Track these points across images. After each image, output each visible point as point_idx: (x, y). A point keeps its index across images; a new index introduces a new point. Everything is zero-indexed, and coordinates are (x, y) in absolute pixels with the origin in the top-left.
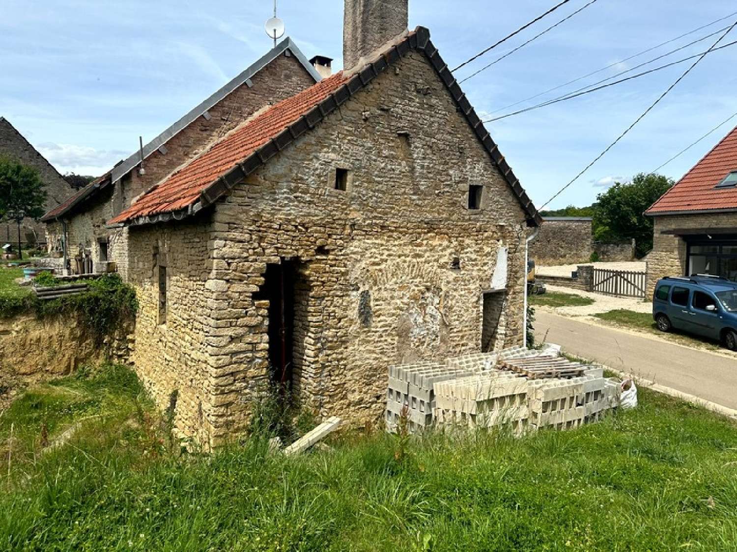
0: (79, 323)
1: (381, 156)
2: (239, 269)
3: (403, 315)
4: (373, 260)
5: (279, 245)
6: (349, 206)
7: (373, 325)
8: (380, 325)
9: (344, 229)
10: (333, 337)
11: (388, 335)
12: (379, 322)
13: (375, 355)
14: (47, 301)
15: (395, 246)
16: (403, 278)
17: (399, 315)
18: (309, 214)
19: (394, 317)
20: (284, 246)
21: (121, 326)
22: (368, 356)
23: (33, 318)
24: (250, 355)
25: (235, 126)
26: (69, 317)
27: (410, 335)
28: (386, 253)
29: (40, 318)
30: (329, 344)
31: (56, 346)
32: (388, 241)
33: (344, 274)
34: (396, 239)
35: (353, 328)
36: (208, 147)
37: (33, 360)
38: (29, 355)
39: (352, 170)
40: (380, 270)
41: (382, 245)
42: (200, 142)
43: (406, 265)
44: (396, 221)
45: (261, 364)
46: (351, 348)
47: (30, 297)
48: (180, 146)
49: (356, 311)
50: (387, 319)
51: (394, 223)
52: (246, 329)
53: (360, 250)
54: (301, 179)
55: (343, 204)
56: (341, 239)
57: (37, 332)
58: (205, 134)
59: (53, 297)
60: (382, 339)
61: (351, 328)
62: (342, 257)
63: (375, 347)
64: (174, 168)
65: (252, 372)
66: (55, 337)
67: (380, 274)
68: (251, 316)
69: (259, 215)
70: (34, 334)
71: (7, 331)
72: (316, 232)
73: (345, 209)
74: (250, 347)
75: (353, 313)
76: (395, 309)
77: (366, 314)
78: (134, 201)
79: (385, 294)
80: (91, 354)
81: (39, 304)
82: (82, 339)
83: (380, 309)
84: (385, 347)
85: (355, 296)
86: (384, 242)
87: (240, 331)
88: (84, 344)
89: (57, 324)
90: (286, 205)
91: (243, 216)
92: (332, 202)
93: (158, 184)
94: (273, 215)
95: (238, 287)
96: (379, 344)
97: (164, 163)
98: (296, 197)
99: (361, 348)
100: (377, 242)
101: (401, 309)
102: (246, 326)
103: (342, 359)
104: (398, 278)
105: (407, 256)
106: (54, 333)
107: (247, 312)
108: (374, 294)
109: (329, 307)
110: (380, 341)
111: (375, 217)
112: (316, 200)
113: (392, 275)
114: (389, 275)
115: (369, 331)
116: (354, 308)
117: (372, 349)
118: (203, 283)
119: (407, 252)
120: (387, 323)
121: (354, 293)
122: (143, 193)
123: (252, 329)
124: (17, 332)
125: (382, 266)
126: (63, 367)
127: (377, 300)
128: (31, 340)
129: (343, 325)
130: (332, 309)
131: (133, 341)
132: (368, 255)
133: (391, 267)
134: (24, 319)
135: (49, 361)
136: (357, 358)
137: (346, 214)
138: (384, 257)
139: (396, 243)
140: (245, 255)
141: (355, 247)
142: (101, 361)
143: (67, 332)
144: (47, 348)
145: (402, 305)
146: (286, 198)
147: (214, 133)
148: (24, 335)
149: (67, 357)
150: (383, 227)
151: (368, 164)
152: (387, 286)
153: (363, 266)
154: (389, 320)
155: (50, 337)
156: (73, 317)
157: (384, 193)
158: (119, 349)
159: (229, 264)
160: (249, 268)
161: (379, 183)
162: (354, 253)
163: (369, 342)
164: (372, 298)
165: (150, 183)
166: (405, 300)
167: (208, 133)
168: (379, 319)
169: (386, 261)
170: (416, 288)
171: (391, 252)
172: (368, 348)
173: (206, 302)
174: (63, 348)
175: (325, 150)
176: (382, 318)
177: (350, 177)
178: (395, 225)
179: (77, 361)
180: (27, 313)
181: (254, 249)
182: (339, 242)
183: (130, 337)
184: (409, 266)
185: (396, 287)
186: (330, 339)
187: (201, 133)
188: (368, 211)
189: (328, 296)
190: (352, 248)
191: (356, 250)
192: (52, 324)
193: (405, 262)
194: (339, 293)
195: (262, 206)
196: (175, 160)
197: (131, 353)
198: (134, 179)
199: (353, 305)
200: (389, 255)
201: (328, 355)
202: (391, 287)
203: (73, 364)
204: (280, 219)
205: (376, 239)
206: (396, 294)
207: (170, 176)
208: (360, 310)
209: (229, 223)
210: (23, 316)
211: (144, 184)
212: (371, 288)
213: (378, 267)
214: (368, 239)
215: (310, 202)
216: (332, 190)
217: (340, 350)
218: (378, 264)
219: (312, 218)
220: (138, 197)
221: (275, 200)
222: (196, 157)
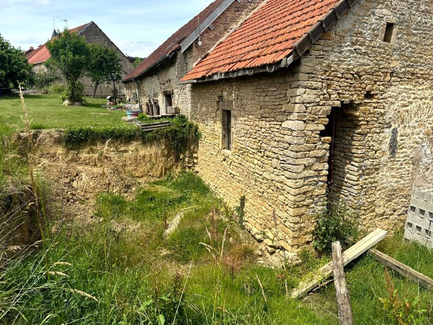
0: (166, 146)
1: (419, 11)
2: (313, 112)
3: (418, 147)
4: (403, 102)
5: (341, 91)
6: (391, 56)
7: (397, 155)
8: (402, 155)
9: (386, 76)
10: (370, 165)
11: (406, 164)
12: (402, 153)
13: (396, 179)
14: (147, 132)
15: (419, 90)
16: (422, 117)
17: (416, 148)
18: (363, 64)
19: (412, 149)
20: (344, 92)
21: (190, 149)
22: (391, 179)
23: (140, 143)
24: (316, 179)
25: (257, 7)
26: (160, 142)
27: (420, 163)
28: (413, 96)
29: (144, 143)
30: (367, 171)
31: (153, 160)
32: (415, 86)
33: (382, 115)
34: (421, 84)
35: (385, 158)
36: (239, 24)
37: (142, 169)
38: (140, 165)
39: (398, 24)
40: (407, 111)
41: (410, 90)
42: (234, 20)
43: (425, 106)
44: (423, 68)
45: (322, 186)
46: (381, 174)
47: (138, 130)
48: (222, 24)
49: (388, 145)
50: (407, 151)
51: (421, 70)
52: (315, 159)
53: (395, 94)
54: (361, 33)
55: (387, 55)
56: (383, 85)
57: (143, 152)
58: (237, 14)
59: (151, 129)
60: (402, 167)
61: (383, 158)
62: (382, 100)
63: (397, 173)
64: (218, 41)
65: (317, 192)
66: (153, 155)
67: (407, 114)
68: (319, 149)
69: (329, 66)
70: (142, 153)
71: (126, 150)
72: (367, 79)
73: (388, 59)
74: (316, 173)
75: (385, 147)
76: (413, 143)
77: (393, 147)
78: (194, 65)
79: (408, 131)
80: (173, 165)
81: (143, 134)
82: (168, 156)
83: (404, 143)
84: (403, 173)
85: (388, 132)
86: (412, 87)
87: (311, 161)
88: (169, 159)
89: (153, 147)
90: (348, 57)
91: (318, 67)
92: (380, 53)
93: (208, 52)
94: (339, 65)
95: (311, 126)
96: (400, 171)
97: (212, 37)
98: (355, 50)
99: (388, 174)
100: (407, 87)
101: (417, 143)
102: (315, 157)
103: (374, 182)
104: (418, 118)
105: (426, 98)
106: (152, 152)
107: (316, 146)
108: (400, 131)
109: (370, 142)
110: (401, 168)
111: (408, 66)
112: (369, 52)
113: (415, 115)
114: (413, 115)
115: (394, 161)
116: (386, 142)
117: (395, 174)
118: (280, 123)
119: (427, 95)
120: (407, 154)
121: (387, 130)
122: (200, 59)
123: (319, 159)
124: (132, 151)
125: (408, 108)
126: (158, 173)
127: (402, 136)
128: (140, 156)
129: (378, 156)
130: (371, 143)
131: (197, 158)
132: (400, 98)
133: (415, 108)
134: (135, 143)
135: (151, 169)
136: (384, 181)
137: (389, 63)
138: (411, 100)
139: (421, 88)
140: (318, 100)
141: (392, 92)
142: (179, 170)
143: (160, 152)
144: (149, 161)
145: (419, 140)
146: (349, 50)
147: (243, 13)
148: (136, 153)
149: (160, 167)
150: (413, 74)
151: (409, 18)
152: (411, 124)
153: (396, 107)
154: (408, 151)
155: (151, 155)
156: (162, 143)
157: (417, 43)
158: (189, 163)
159: (307, 108)
160: (319, 111)
161: (415, 35)
162: (390, 97)
163: (393, 169)
164: (399, 134)
165: (203, 52)
166: (421, 136)
167: (239, 13)
168: (402, 151)
169: (411, 103)
170: (430, 126)
171: (416, 96)
172: (392, 174)
173: (283, 138)
174: (158, 162)
175: (380, 6)
176: (404, 150)
177: (395, 30)
178: (422, 72)
179: (166, 169)
180: (137, 140)
181: (324, 94)
182: (381, 88)
183: (195, 155)
184: (427, 107)
185: (416, 125)
186: (368, 167)
187: (235, 13)
188: (404, 60)
189: (370, 133)
190: (390, 93)
191: (393, 94)
192: (151, 147)
193: (424, 104)
194: (378, 131)
195: (332, 58)
196: (218, 34)
197: (196, 166)
198: (194, 49)
199: (386, 140)
200: (415, 98)
201: (365, 179)
202: (413, 125)
203: (164, 171)
204: (343, 69)
205: (407, 84)
206: (415, 131)
207: (215, 46)
208: (390, 144)
209: (308, 73)
210: (134, 141)
211: (200, 52)
212: (399, 126)
213: (406, 109)
214: (401, 85)
215: (366, 53)
216: (381, 42)
217: (374, 175)
218: (406, 106)
219: (365, 67)
220: (197, 63)
221: (340, 52)
222: (231, 31)
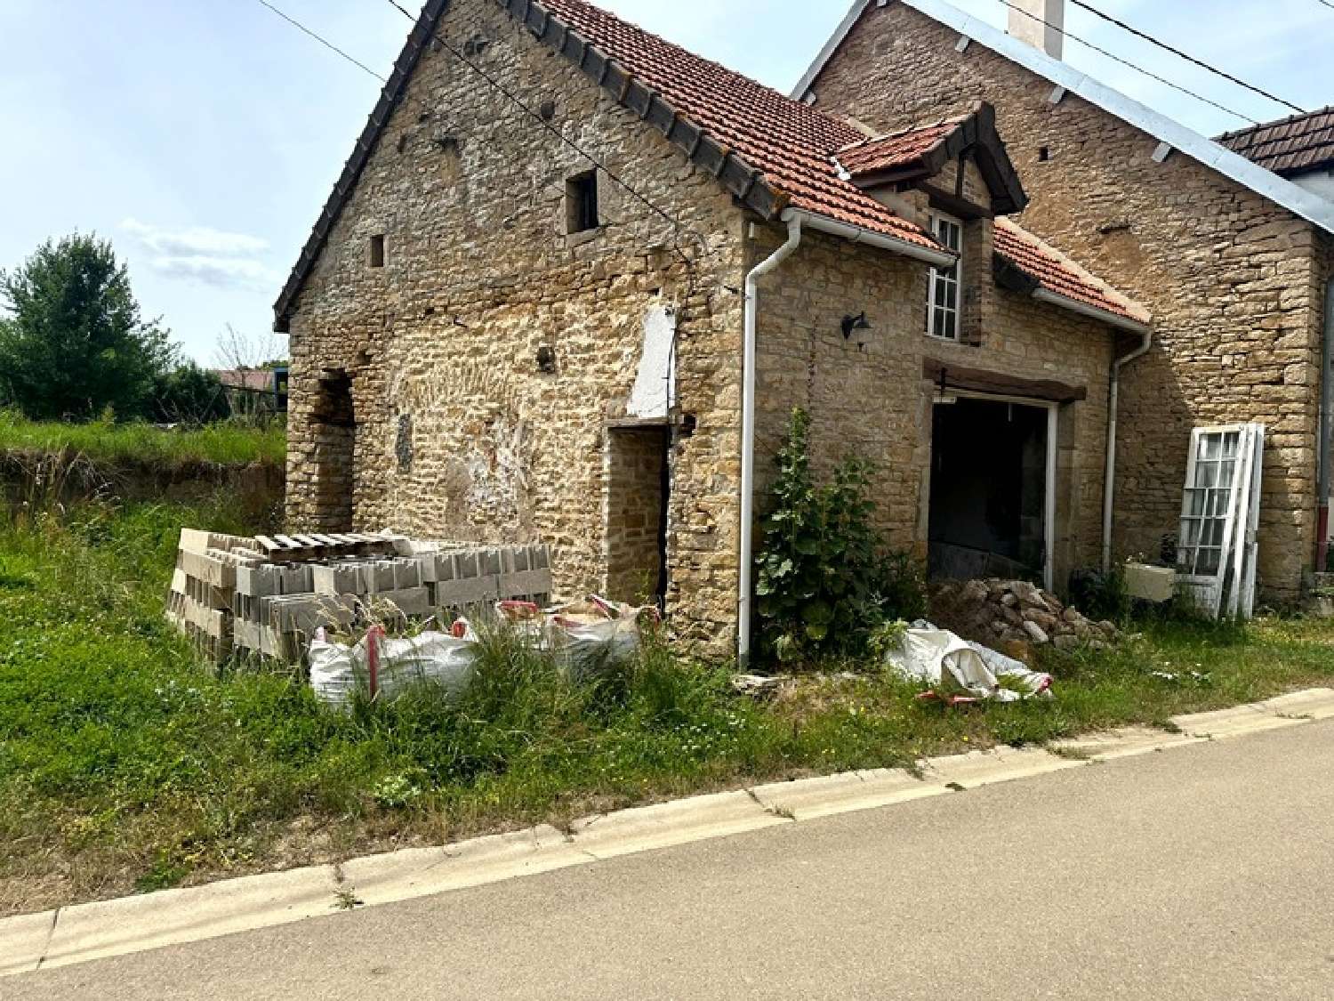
1: (422, 194)
2: (301, 386)
3: (454, 460)
4: (414, 365)
5: (327, 356)
6: (388, 287)
7: (415, 471)
8: (423, 472)
9: (384, 323)
10: (371, 481)
11: (435, 492)
12: (423, 467)
13: (417, 522)
15: (443, 338)
16: (456, 394)
17: (447, 459)
18: (351, 311)
19: (441, 463)
20: (331, 357)
24: (306, 486)
27: (467, 498)
28: (432, 352)
30: (368, 491)
32: (433, 331)
33: (380, 389)
34: (445, 327)
35: (391, 471)
39: (388, 233)
40: (423, 382)
41: (427, 340)
43: (458, 370)
44: (444, 295)
45: (314, 500)
46: (390, 501)
49: (394, 446)
50: (431, 464)
51: (441, 298)
52: (304, 456)
53: (399, 352)
54: (344, 266)
55: (381, 287)
56: (380, 338)
60: (427, 497)
61: (389, 471)
62: (381, 365)
63: (418, 508)
65: (308, 507)
67: (423, 387)
68: (307, 441)
69: (314, 322)
72: (357, 332)
73: (383, 293)
74: (307, 477)
75: (390, 449)
76: (442, 448)
77: (406, 452)
79: (430, 422)
83: (423, 447)
84: (430, 510)
85: (394, 422)
86: (428, 335)
87: (300, 457)
90: (333, 304)
91: (305, 327)
92: (370, 287)
94: (324, 318)
95: (300, 408)
96: (423, 504)
98: (340, 291)
99: (401, 505)
100: (418, 335)
101: (451, 449)
102: (304, 452)
103: (381, 515)
104: (447, 395)
105: (460, 354)
107: (304, 436)
108: (417, 422)
109: (368, 437)
110: (424, 500)
111: (416, 297)
112: (356, 289)
113: (439, 390)
114: (435, 390)
115: (409, 481)
116: (392, 442)
117: (414, 509)
119: (459, 347)
120: (432, 470)
121: (393, 418)
123: (310, 456)
125: (425, 376)
127: (419, 431)
129: (380, 465)
130: (370, 439)
132: (410, 358)
133: (438, 376)
136: (396, 518)
137: (385, 300)
138: (430, 360)
139: (445, 333)
140: (305, 370)
141: (395, 348)
145: (452, 443)
146: (333, 294)
150: (427, 311)
151: (406, 214)
152: (432, 408)
153: (403, 376)
154: (434, 466)
157: (427, 253)
159: (296, 381)
160: (306, 386)
161: (420, 238)
162: (394, 357)
163: (410, 497)
164: (414, 427)
166: (458, 434)
168: (422, 463)
169: (432, 365)
170: (475, 413)
171: (440, 351)
172: (409, 506)
175: (362, 217)
176: (426, 461)
177: (386, 243)
178: (442, 303)
181: (311, 363)
182: (379, 343)
184: (463, 372)
185: (444, 409)
186: (368, 483)
188: (408, 288)
189: (367, 421)
190: (391, 351)
191: (396, 352)
193: (456, 365)
194: (376, 418)
195: (317, 311)
199: (392, 437)
200: (435, 356)
201: (366, 506)
202: (438, 410)
204: (329, 322)
205: (420, 331)
206: (444, 423)
208: (398, 445)
209: (297, 337)
212: (413, 410)
213: (419, 377)
214: (410, 333)
215: (351, 294)
216: (369, 269)
217: (378, 502)
218: (421, 372)
219: (352, 314)
221: (326, 300)
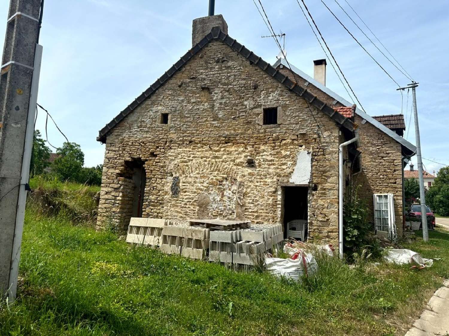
1: (191, 103)
2: (112, 163)
3: (203, 193)
4: (182, 159)
5: (131, 152)
6: (169, 131)
7: (181, 197)
8: (185, 197)
9: (166, 144)
10: (155, 200)
11: (192, 205)
12: (185, 195)
13: (181, 215)
15: (199, 151)
16: (204, 171)
17: (199, 193)
18: (146, 137)
19: (196, 194)
20: (133, 153)
22: (176, 214)
24: (113, 201)
27: (209, 207)
28: (192, 156)
30: (152, 203)
32: (194, 149)
33: (163, 167)
34: (200, 148)
39: (171, 113)
40: (187, 166)
41: (190, 151)
43: (206, 163)
44: (199, 137)
45: (118, 206)
46: (165, 208)
49: (169, 187)
50: (190, 195)
52: (113, 189)
53: (174, 154)
54: (143, 121)
55: (165, 131)
56: (163, 149)
60: (187, 206)
61: (166, 196)
62: (163, 158)
63: (182, 210)
65: (114, 209)
67: (187, 168)
68: (115, 183)
69: (123, 139)
72: (149, 145)
73: (167, 133)
74: (113, 198)
75: (167, 188)
76: (197, 189)
77: (176, 190)
79: (190, 180)
83: (186, 188)
84: (188, 211)
85: (170, 179)
86: (190, 150)
87: (110, 189)
90: (135, 134)
91: (117, 141)
92: (159, 131)
94: (129, 139)
95: (111, 171)
96: (184, 209)
98: (141, 130)
99: (172, 209)
100: (186, 150)
101: (201, 190)
102: (113, 188)
103: (159, 213)
104: (199, 170)
105: (207, 158)
107: (114, 182)
108: (182, 179)
109: (154, 184)
110: (185, 207)
111: (185, 136)
112: (150, 130)
113: (196, 169)
114: (194, 169)
115: (177, 200)
116: (168, 186)
117: (179, 211)
120: (190, 197)
123: (116, 189)
125: (189, 163)
127: (184, 183)
129: (161, 194)
130: (155, 185)
132: (180, 157)
133: (195, 164)
136: (169, 214)
137: (167, 136)
138: (191, 158)
140: (115, 156)
141: (172, 153)
145: (202, 187)
146: (136, 131)
150: (191, 142)
151: (181, 108)
152: (192, 175)
153: (176, 163)
154: (192, 195)
157: (192, 122)
159: (109, 160)
160: (116, 162)
161: (188, 117)
162: (171, 156)
163: (177, 206)
164: (181, 181)
166: (205, 184)
168: (185, 194)
169: (192, 160)
170: (214, 178)
171: (196, 155)
172: (176, 210)
175: (156, 106)
176: (187, 193)
177: (169, 117)
178: (199, 140)
181: (120, 154)
182: (162, 150)
184: (209, 164)
185: (198, 176)
186: (153, 200)
188: (181, 133)
189: (154, 178)
190: (169, 154)
191: (172, 154)
193: (205, 161)
194: (159, 177)
195: (124, 135)
199: (168, 184)
200: (194, 157)
201: (152, 209)
202: (195, 176)
204: (132, 140)
205: (186, 148)
206: (198, 181)
208: (172, 187)
209: (111, 144)
212: (181, 175)
213: (185, 164)
214: (180, 148)
215: (147, 132)
216: (159, 124)
217: (159, 208)
218: (186, 162)
219: (147, 139)
221: (131, 132)
